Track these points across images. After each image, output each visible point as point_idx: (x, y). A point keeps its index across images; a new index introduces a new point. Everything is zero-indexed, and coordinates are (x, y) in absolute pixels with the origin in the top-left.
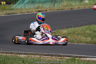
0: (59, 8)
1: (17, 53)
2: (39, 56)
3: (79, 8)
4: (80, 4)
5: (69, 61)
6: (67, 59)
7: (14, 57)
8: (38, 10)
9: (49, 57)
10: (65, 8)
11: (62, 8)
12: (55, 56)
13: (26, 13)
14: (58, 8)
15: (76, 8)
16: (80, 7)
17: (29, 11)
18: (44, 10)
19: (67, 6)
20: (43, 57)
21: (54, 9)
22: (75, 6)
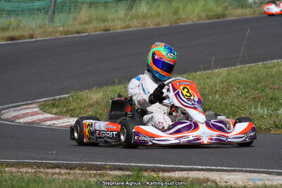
0: (70, 29)
2: (33, 171)
3: (128, 27)
4: (129, 17)
6: (116, 176)
8: (7, 34)
9: (63, 171)
10: (87, 26)
11: (79, 28)
12: (81, 167)
14: (66, 29)
15: (119, 27)
16: (131, 24)
18: (26, 34)
19: (90, 22)
20: (46, 174)
21: (55, 30)
22: (113, 20)
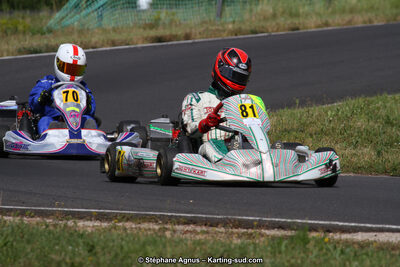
0: (243, 27)
1: (67, 214)
2: (157, 227)
3: (327, 24)
4: (330, 10)
5: (279, 244)
6: (273, 238)
7: (51, 228)
8: (153, 33)
9: (198, 229)
10: (271, 25)
11: (256, 25)
12: (225, 223)
13: (102, 46)
14: (236, 26)
15: (313, 25)
16: (330, 21)
17: (116, 37)
18: (180, 33)
19: (274, 16)
20: (175, 231)
21: (220, 28)
22: (307, 15)
